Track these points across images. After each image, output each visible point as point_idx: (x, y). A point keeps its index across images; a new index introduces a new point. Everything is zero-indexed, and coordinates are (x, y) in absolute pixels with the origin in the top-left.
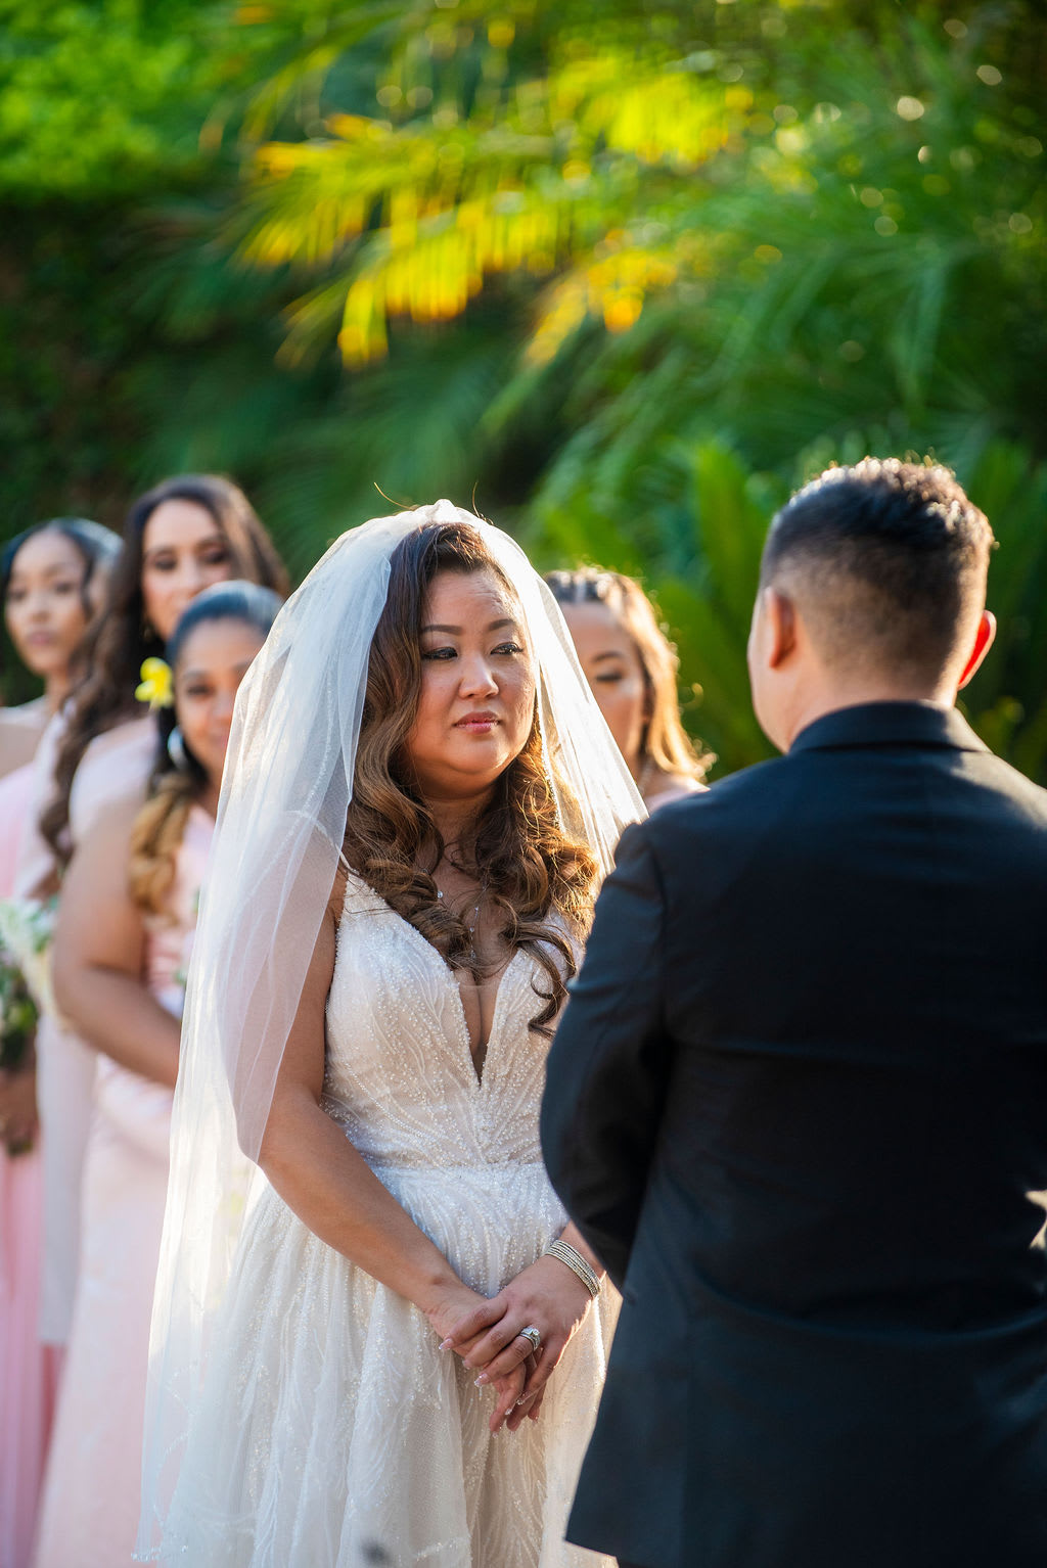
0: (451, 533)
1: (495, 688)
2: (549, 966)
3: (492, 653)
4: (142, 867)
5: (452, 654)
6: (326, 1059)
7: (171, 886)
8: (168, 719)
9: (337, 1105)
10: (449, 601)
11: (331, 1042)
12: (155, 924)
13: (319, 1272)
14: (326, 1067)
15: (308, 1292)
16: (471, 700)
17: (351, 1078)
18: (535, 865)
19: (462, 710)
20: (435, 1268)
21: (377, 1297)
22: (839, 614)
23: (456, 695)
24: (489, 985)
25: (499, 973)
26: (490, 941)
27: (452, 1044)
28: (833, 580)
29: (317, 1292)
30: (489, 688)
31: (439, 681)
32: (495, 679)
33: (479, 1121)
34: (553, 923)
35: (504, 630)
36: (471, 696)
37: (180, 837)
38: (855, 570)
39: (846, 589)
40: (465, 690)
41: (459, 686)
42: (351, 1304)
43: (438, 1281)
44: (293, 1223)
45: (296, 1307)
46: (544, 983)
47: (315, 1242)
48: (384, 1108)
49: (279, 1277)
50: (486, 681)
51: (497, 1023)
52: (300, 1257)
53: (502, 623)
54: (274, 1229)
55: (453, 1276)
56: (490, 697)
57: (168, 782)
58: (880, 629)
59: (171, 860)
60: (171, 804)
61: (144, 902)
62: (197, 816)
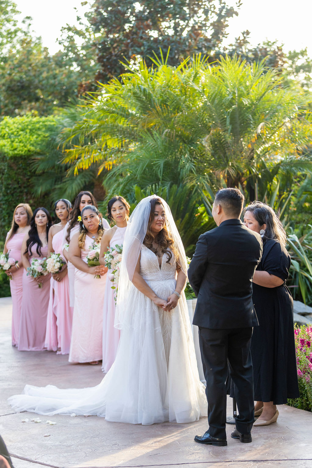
0: (158, 200)
2: (168, 255)
3: (162, 215)
4: (80, 243)
5: (157, 215)
6: (140, 268)
7: (84, 245)
8: (82, 223)
9: (142, 273)
10: (157, 208)
12: (82, 250)
17: (144, 270)
18: (165, 242)
19: (158, 222)
20: (155, 296)
21: (148, 300)
24: (161, 258)
25: (162, 256)
26: (160, 252)
27: (157, 265)
31: (156, 218)
32: (162, 218)
33: (161, 275)
34: (168, 249)
35: (163, 212)
36: (159, 220)
37: (85, 239)
43: (155, 297)
44: (137, 290)
46: (168, 258)
47: (140, 292)
48: (148, 274)
49: (135, 296)
51: (163, 262)
54: (134, 289)
55: (157, 296)
56: (161, 221)
57: (83, 231)
59: (84, 242)
60: (84, 234)
61: (81, 247)
62: (87, 236)
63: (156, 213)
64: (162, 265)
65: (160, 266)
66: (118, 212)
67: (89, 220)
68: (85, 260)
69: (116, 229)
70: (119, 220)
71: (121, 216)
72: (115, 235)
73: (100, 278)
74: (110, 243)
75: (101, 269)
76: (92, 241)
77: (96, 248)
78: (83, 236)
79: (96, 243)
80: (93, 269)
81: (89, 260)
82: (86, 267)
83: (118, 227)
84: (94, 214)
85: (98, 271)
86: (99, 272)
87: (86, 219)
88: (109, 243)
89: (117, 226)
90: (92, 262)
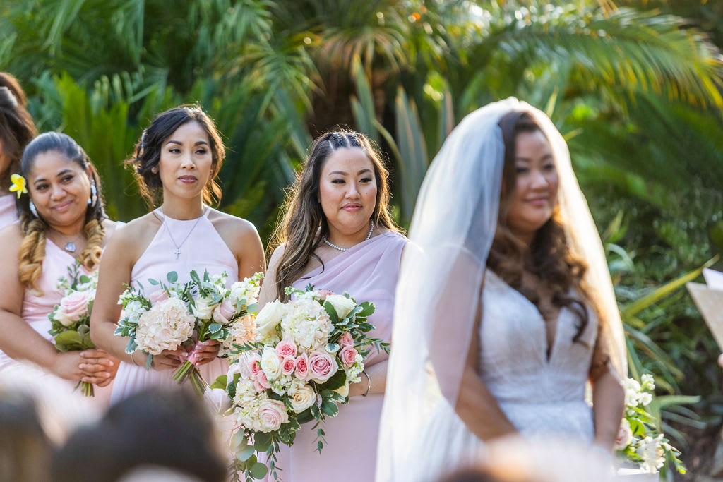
2: (579, 314)
3: (543, 168)
4: (26, 266)
5: (526, 170)
7: (40, 276)
19: (532, 196)
23: (529, 189)
24: (549, 323)
25: (555, 318)
26: (547, 304)
30: (544, 185)
31: (522, 182)
32: (546, 181)
33: (549, 384)
34: (573, 294)
35: (549, 159)
36: (535, 190)
37: (43, 253)
40: (532, 187)
41: (529, 186)
46: (578, 324)
48: (507, 377)
50: (542, 182)
51: (558, 339)
53: (548, 156)
59: (41, 263)
60: (37, 236)
61: (26, 284)
62: (49, 241)
63: (521, 164)
64: (555, 350)
65: (549, 353)
66: (186, 159)
67: (57, 191)
68: (43, 327)
69: (160, 222)
70: (180, 189)
71: (195, 179)
72: (153, 243)
73: (92, 393)
74: (135, 270)
75: (102, 361)
76: (70, 260)
77: (86, 285)
78: (36, 241)
79: (82, 271)
80: (71, 361)
81: (58, 326)
82: (46, 354)
83: (166, 218)
84: (73, 168)
85: (90, 367)
86: (93, 373)
87: (45, 186)
88: (131, 267)
89: (166, 213)
90: (68, 335)
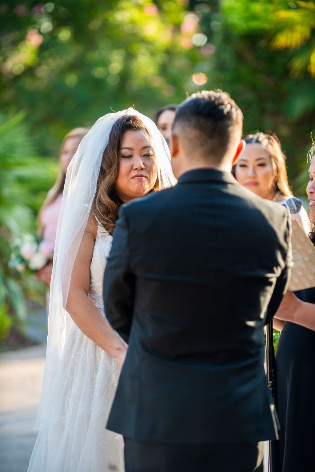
1: (143, 166)
3: (143, 156)
6: (90, 281)
9: (94, 294)
10: (129, 140)
11: (91, 275)
13: (87, 344)
14: (90, 283)
15: (83, 350)
16: (137, 170)
17: (97, 286)
20: (118, 345)
22: (190, 141)
23: (132, 168)
28: (189, 130)
29: (86, 351)
30: (142, 167)
31: (126, 164)
32: (144, 164)
35: (147, 149)
36: (136, 169)
38: (195, 127)
39: (193, 133)
40: (135, 167)
41: (132, 166)
42: (95, 354)
43: (118, 349)
45: (79, 355)
50: (141, 164)
52: (81, 340)
53: (147, 147)
55: (123, 347)
56: (142, 169)
58: (202, 145)
63: (127, 152)
